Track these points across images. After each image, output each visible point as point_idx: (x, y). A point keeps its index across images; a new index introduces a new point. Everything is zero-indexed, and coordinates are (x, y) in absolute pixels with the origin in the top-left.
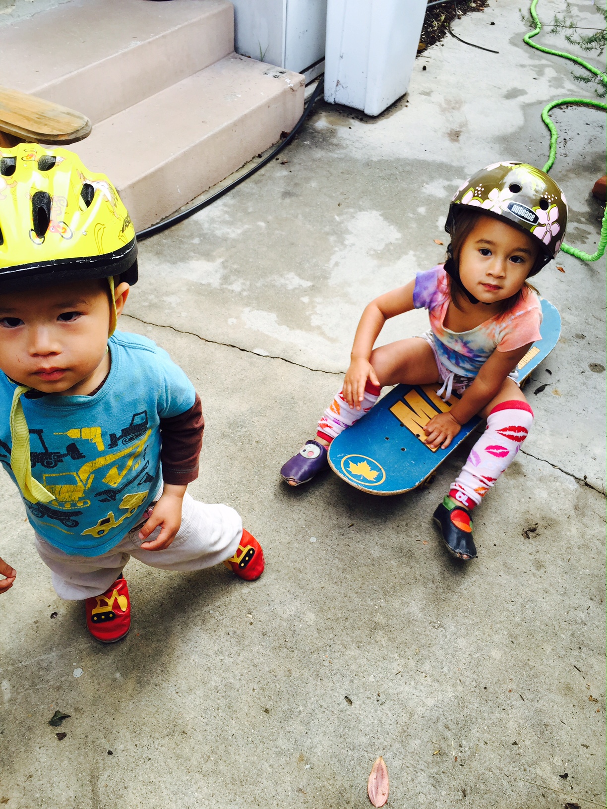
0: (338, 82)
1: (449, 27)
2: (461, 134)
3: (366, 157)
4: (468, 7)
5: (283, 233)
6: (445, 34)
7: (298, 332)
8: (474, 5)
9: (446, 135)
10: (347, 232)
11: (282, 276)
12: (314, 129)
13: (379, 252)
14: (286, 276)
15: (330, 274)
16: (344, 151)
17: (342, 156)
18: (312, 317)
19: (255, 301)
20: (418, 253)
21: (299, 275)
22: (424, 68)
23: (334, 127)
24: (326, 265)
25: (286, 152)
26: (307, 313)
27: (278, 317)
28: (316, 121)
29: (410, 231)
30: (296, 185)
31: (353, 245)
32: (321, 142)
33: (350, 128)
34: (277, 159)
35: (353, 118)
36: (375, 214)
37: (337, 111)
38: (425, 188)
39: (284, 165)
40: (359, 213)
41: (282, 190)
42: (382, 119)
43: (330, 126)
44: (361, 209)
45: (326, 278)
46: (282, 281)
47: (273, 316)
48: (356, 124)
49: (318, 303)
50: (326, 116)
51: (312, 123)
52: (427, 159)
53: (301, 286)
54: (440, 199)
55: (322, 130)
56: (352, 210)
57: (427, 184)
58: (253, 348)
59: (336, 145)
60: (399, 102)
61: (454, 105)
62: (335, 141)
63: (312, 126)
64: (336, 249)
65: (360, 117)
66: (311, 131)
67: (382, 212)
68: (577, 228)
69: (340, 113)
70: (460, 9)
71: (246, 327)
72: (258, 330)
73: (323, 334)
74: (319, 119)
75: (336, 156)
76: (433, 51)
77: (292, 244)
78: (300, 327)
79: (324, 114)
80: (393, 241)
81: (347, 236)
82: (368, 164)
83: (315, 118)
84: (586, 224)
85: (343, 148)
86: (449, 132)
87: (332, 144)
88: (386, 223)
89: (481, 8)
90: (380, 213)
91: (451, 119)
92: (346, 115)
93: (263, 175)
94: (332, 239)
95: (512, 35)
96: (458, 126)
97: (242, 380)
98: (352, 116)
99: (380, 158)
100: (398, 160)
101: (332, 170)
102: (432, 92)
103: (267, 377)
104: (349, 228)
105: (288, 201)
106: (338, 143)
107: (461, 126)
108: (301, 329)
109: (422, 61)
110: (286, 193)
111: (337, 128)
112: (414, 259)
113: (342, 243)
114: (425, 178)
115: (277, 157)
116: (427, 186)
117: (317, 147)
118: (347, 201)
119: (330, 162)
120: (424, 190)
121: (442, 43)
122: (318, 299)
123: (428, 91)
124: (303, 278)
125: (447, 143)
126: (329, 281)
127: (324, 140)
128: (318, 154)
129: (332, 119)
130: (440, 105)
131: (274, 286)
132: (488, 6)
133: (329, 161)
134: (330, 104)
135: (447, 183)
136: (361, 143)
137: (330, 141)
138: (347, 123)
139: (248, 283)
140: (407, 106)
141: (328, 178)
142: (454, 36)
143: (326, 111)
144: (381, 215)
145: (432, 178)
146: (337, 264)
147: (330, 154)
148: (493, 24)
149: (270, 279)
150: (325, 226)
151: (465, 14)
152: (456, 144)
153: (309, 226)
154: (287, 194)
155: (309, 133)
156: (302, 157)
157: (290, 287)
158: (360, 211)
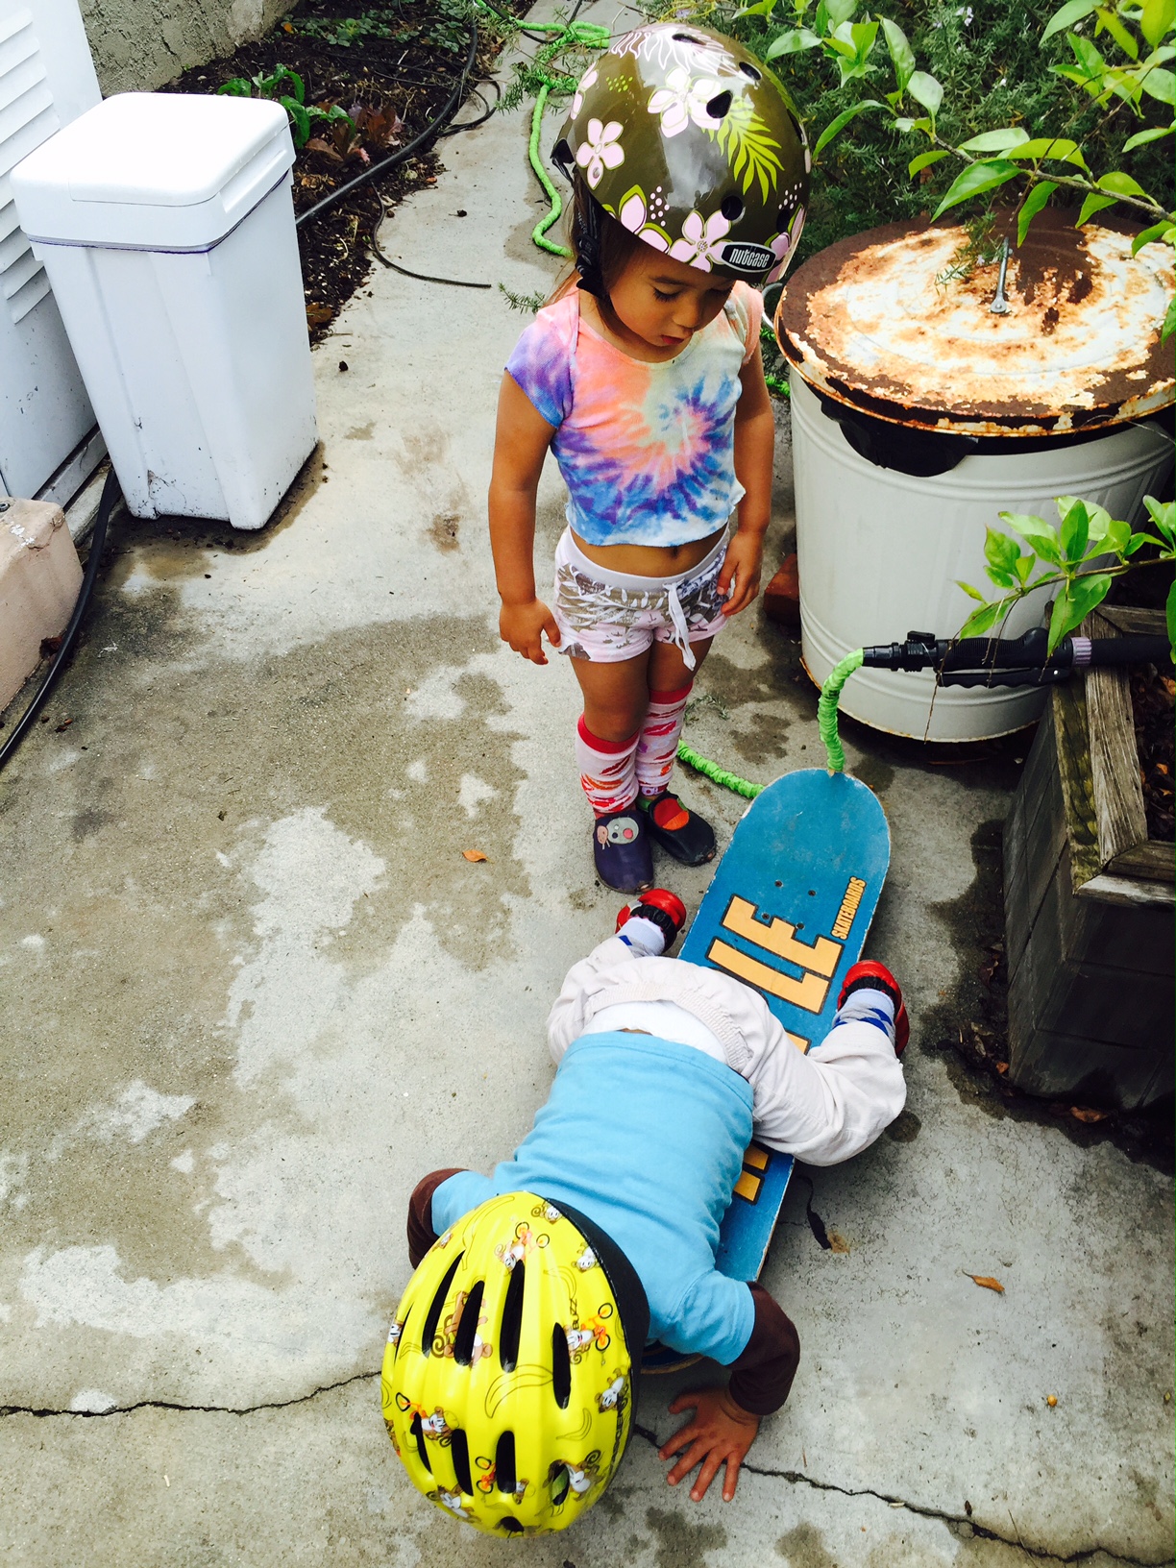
0: (149, 476)
1: (373, 243)
2: (460, 523)
3: (261, 650)
4: (402, 182)
5: (96, 953)
6: (369, 263)
7: (183, 1287)
8: (413, 175)
9: (428, 537)
10: (256, 895)
11: (110, 1102)
12: (123, 604)
13: (342, 933)
14: (122, 1100)
15: (234, 1048)
16: (203, 649)
17: (203, 664)
18: (212, 1218)
19: (50, 1221)
20: (435, 905)
21: (157, 1084)
22: (343, 367)
23: (170, 584)
24: (220, 1024)
25: (62, 691)
26: (197, 1208)
27: (120, 1252)
28: (124, 579)
29: (403, 842)
30: (106, 784)
31: (277, 931)
32: (146, 637)
33: (208, 577)
34: (45, 721)
35: (209, 546)
36: (313, 815)
37: (167, 535)
38: (413, 702)
39: (65, 734)
40: (274, 826)
41: (72, 813)
42: (278, 532)
43: (160, 584)
44: (276, 813)
45: (225, 1067)
46: (115, 1119)
47: (108, 1255)
48: (219, 560)
49: (220, 1163)
50: (145, 558)
51: (114, 587)
52: (399, 618)
53: (166, 1117)
54: (452, 725)
55: (141, 600)
56: (254, 823)
57: (414, 688)
58: (69, 1395)
59: (184, 635)
60: (307, 475)
61: (426, 449)
62: (177, 624)
63: (116, 594)
64: (238, 960)
65: (225, 540)
66: (116, 609)
67: (328, 804)
68: (758, 718)
69: (177, 539)
70: (386, 192)
71: (39, 1324)
72: (75, 1322)
73: (247, 1269)
74: (129, 570)
75: (188, 668)
76: (352, 316)
77: (124, 981)
78: (185, 1269)
79: (138, 551)
80: (370, 887)
81: (257, 910)
82: (269, 670)
83: (119, 569)
84: (775, 698)
85: (201, 639)
86: (432, 527)
87: (175, 636)
88: (343, 837)
89: (429, 179)
90: (324, 810)
91: (429, 489)
92: (191, 540)
93: (16, 780)
94: (221, 928)
95: (508, 233)
96: (448, 506)
97: (57, 1529)
98: (206, 541)
99: (292, 644)
100: (336, 636)
101: (185, 713)
102: (372, 424)
103: (122, 1492)
104: (258, 881)
105: (90, 842)
106: (185, 627)
107: (455, 504)
108: (189, 1274)
109: (332, 348)
110: (84, 817)
111: (177, 584)
112: (429, 926)
113: (250, 938)
114: (405, 673)
115: (45, 713)
116: (413, 695)
117: (137, 653)
118: (239, 797)
119: (178, 689)
120: (411, 710)
121: (366, 288)
122: (219, 1150)
123: (364, 425)
124: (167, 1092)
125: (434, 559)
126: (235, 1074)
127: (151, 629)
128: (146, 674)
129: (160, 561)
130: (398, 457)
131: (94, 1145)
132: (442, 169)
133: (175, 688)
134: (148, 520)
135: (456, 673)
136: (242, 613)
137: (166, 628)
138: (198, 563)
139: (23, 1160)
140: (325, 480)
141: (179, 740)
142: (388, 265)
143: (141, 543)
144: (326, 816)
145: (421, 668)
146: (246, 1011)
147: (174, 666)
148: (462, 214)
149: (80, 1124)
150: (197, 895)
151: (399, 201)
152: (453, 553)
153: (157, 907)
154: (87, 822)
155: (112, 618)
156: (109, 695)
157: (138, 1134)
158: (274, 819)
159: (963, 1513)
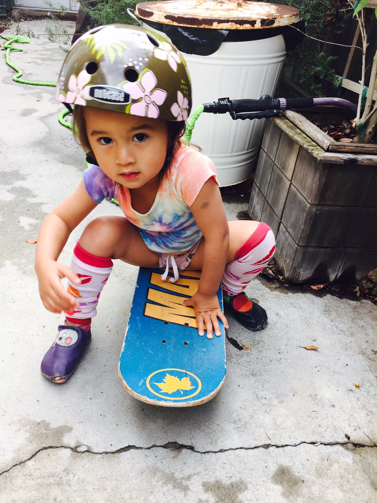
95: (3, 79)
159: (346, 440)
